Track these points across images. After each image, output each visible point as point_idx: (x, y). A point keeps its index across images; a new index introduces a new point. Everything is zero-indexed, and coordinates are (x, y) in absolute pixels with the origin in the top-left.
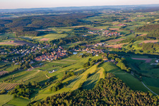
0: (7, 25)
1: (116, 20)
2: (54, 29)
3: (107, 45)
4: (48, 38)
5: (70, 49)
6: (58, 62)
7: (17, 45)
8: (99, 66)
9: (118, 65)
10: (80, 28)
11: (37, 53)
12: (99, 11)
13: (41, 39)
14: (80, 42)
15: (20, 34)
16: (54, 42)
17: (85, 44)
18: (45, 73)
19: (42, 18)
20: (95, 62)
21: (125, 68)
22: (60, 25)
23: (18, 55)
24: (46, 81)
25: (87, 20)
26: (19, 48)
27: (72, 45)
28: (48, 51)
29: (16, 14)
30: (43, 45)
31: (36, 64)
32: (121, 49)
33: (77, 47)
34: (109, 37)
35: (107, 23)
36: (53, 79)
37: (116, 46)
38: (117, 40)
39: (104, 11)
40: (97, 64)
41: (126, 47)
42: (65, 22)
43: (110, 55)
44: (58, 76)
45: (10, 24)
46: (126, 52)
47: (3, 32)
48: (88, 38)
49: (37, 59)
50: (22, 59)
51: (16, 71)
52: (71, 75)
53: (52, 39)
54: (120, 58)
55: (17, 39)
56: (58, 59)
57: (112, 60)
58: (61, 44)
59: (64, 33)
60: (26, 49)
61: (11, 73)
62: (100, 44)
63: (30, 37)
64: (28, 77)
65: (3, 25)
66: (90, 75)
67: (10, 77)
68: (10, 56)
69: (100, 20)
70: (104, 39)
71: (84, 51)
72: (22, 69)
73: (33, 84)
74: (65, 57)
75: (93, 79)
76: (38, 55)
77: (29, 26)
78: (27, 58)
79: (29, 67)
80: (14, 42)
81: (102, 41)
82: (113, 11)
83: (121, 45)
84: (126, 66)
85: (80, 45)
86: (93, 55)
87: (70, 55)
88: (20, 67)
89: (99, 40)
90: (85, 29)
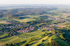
0: (4, 13)
1: (65, 12)
2: (29, 16)
3: (57, 26)
4: (25, 21)
5: (36, 27)
6: (29, 33)
7: (8, 23)
8: (49, 36)
9: (60, 36)
10: (44, 16)
11: (18, 28)
12: (57, 7)
13: (21, 21)
14: (43, 24)
15: (10, 18)
16: (28, 23)
17: (45, 25)
18: (21, 39)
19: (24, 10)
20: (48, 34)
21: (63, 38)
22: (33, 14)
23: (8, 29)
24: (20, 43)
25: (49, 12)
26: (9, 25)
27: (38, 25)
28: (24, 28)
29: (10, 7)
30: (22, 24)
31: (17, 34)
32: (65, 28)
33: (40, 26)
34: (59, 22)
35: (60, 14)
36: (24, 42)
37: (62, 26)
38: (63, 23)
39: (59, 7)
40: (49, 35)
41: (67, 27)
42: (36, 13)
43: (57, 31)
44: (27, 41)
45: (6, 12)
46: (67, 30)
47: (1, 16)
48: (47, 22)
49: (18, 31)
50: (10, 31)
51: (6, 37)
52: (34, 40)
53: (28, 21)
54: (62, 33)
55: (8, 21)
56: (29, 32)
57: (58, 34)
58: (32, 24)
59: (34, 18)
60: (12, 26)
61: (3, 38)
62: (54, 25)
63: (16, 20)
64: (11, 40)
65: (2, 13)
66: (43, 41)
67: (2, 40)
68: (4, 29)
69: (56, 12)
70: (56, 22)
71: (44, 29)
72: (9, 36)
73: (13, 44)
74: (33, 31)
75: (45, 42)
76: (18, 29)
77: (16, 14)
78: (12, 30)
79: (12, 35)
80: (7, 22)
81: (55, 24)
82: (65, 7)
83: (65, 26)
84: (64, 37)
85: (42, 25)
86: (48, 31)
87: (36, 30)
88: (8, 35)
89: (53, 23)
90: (47, 16)
